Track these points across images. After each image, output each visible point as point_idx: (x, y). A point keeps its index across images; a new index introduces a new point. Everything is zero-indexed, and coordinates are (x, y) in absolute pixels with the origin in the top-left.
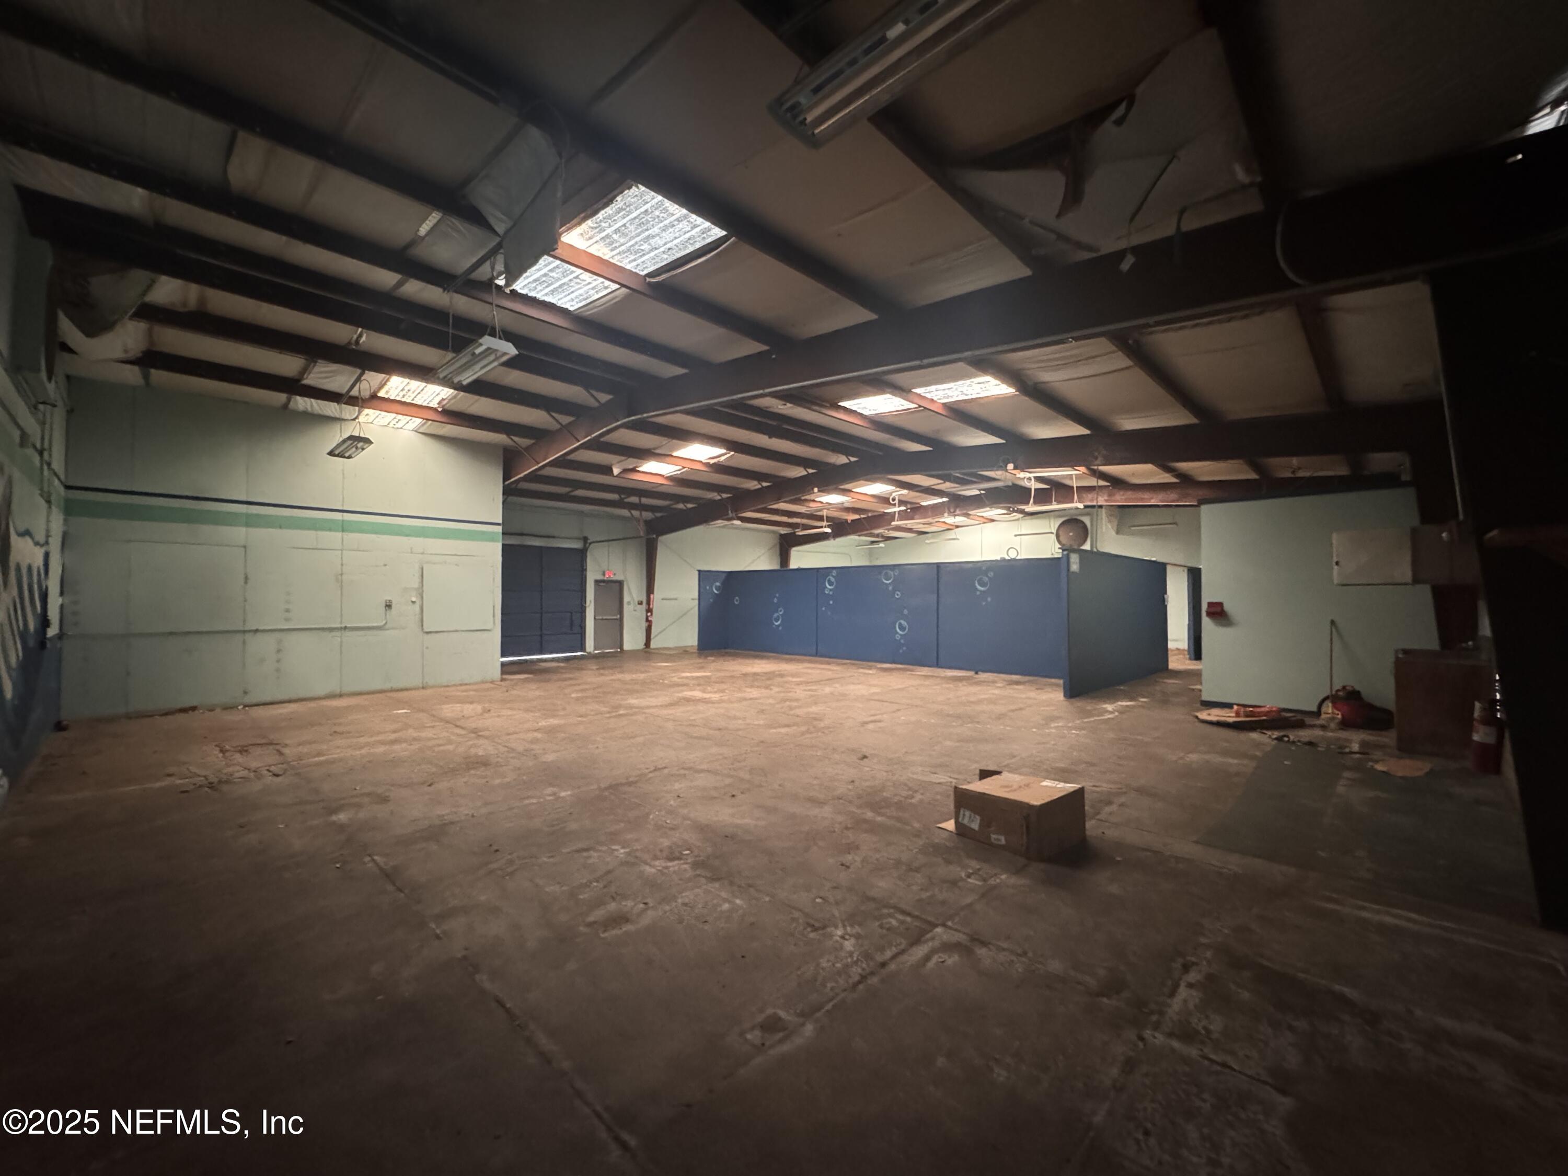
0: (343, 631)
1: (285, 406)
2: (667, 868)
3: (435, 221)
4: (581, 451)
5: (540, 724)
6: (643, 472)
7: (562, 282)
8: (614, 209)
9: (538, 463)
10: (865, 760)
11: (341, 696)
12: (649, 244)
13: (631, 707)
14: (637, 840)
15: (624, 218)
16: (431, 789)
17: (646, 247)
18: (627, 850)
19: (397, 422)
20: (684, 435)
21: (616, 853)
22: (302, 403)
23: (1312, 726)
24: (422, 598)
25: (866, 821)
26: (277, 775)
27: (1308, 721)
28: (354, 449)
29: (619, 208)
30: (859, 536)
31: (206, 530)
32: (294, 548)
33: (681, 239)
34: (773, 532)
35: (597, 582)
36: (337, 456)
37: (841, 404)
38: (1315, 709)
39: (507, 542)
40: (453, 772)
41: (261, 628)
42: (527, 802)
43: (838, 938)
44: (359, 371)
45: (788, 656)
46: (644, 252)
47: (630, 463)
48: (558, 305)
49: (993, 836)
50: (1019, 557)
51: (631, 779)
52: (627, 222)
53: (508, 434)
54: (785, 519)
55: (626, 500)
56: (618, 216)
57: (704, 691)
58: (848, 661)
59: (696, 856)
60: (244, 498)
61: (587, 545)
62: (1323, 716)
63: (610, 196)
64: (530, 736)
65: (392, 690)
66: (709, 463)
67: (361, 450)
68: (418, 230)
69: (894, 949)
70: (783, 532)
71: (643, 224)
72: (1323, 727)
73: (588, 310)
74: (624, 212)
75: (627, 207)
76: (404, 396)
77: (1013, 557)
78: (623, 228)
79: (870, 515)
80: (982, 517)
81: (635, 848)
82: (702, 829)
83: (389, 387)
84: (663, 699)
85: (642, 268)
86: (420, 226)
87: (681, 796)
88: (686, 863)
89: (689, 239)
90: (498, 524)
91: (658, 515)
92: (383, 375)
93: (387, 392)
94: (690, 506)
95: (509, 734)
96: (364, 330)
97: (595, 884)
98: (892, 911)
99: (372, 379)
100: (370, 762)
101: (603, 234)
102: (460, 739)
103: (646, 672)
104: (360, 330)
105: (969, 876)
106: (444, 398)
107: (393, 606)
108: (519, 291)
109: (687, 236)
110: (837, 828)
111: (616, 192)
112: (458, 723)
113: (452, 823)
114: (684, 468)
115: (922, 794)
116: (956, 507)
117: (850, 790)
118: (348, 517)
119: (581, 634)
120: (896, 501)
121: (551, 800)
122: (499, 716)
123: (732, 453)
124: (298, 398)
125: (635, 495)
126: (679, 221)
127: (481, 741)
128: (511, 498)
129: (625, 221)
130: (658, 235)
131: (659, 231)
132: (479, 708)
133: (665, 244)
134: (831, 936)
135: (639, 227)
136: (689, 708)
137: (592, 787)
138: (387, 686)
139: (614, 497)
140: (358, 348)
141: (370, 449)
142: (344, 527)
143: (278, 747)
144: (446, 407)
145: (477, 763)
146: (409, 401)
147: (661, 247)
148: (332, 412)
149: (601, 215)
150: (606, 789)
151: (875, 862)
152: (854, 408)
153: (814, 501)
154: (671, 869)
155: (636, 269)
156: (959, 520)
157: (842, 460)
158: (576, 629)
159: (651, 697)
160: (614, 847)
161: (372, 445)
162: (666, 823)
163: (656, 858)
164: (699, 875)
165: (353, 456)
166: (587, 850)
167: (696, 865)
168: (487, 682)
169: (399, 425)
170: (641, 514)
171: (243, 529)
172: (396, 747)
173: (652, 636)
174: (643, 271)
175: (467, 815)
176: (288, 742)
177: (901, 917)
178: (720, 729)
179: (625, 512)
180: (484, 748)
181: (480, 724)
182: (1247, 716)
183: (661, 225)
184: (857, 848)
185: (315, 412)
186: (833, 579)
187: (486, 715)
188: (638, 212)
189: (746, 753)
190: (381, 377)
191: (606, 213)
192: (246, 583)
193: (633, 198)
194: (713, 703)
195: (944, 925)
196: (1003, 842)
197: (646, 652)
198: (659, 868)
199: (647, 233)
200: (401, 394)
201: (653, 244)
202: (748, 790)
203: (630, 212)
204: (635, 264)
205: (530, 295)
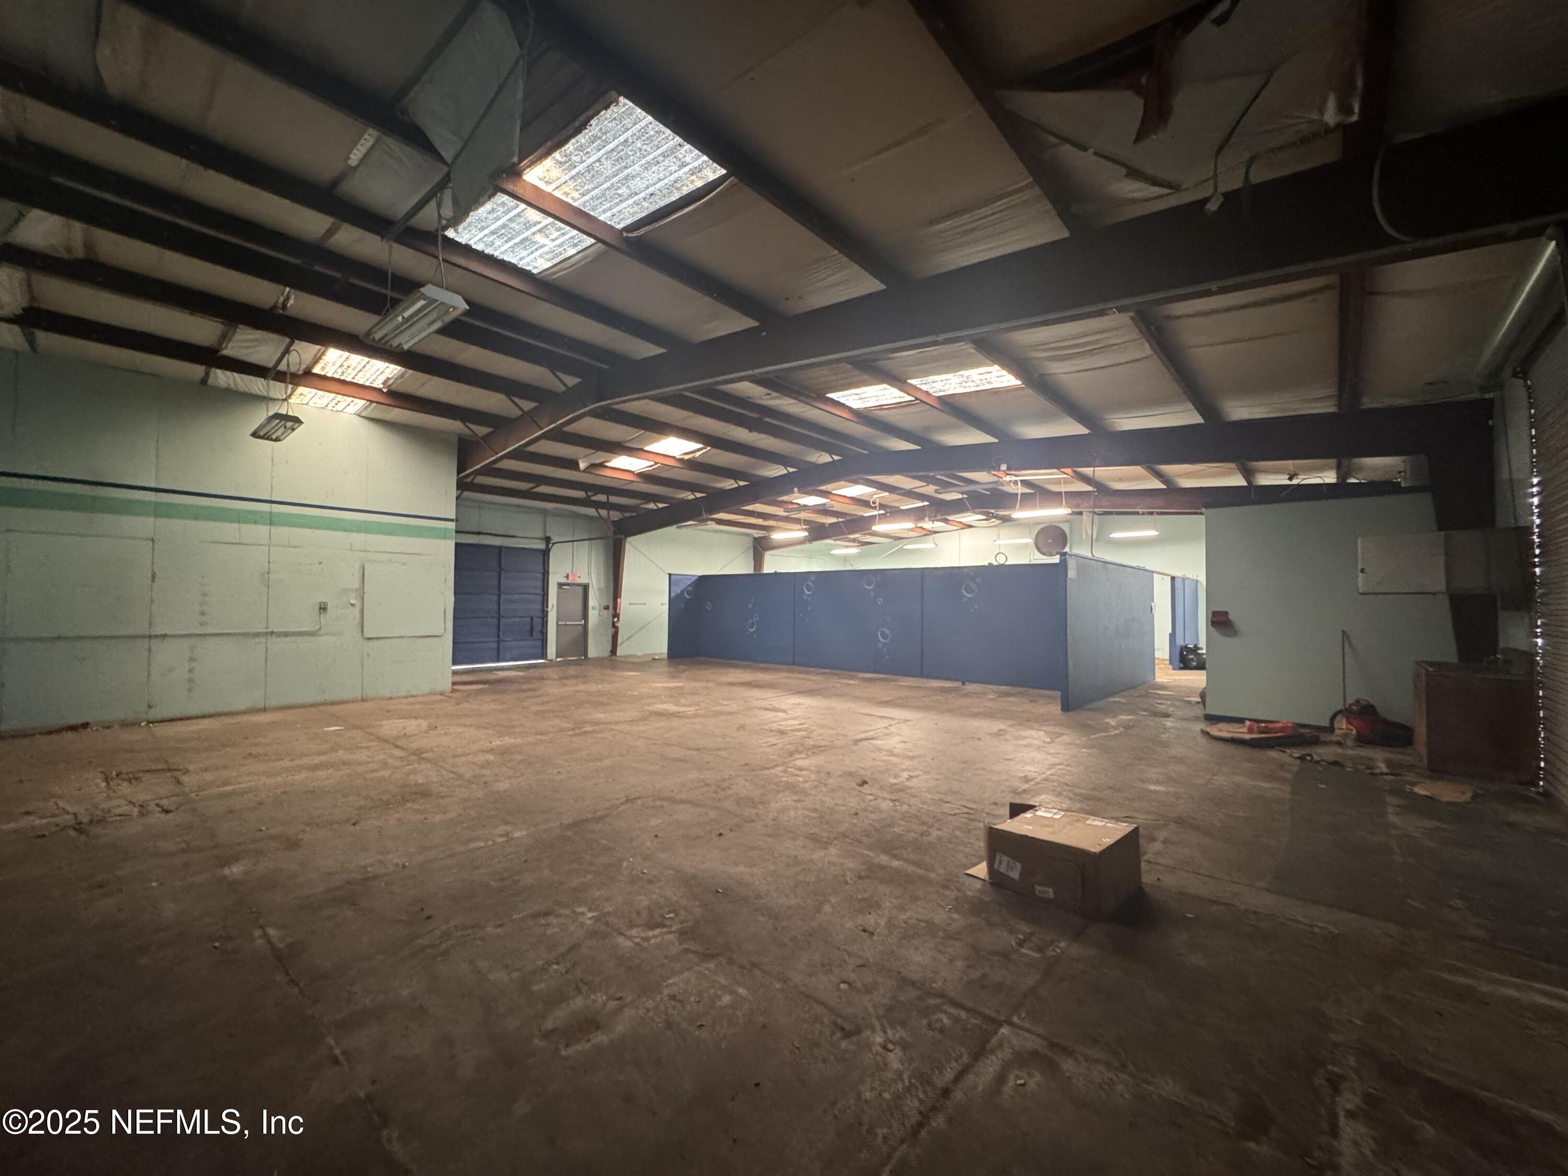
0: (269, 637)
1: (204, 381)
2: (647, 939)
3: (369, 144)
4: (543, 441)
5: (494, 744)
6: (612, 468)
7: (525, 235)
8: (587, 136)
9: (497, 454)
10: (866, 786)
11: (264, 710)
12: (628, 187)
13: (596, 723)
14: (608, 899)
15: (599, 150)
16: (358, 828)
17: (623, 191)
18: (595, 914)
19: (336, 404)
20: (661, 428)
21: (581, 919)
22: (223, 378)
23: (1326, 743)
24: (363, 599)
25: (881, 867)
26: (167, 812)
27: (1323, 737)
28: (282, 429)
29: (592, 135)
30: (835, 540)
31: (107, 519)
32: (213, 542)
33: (666, 181)
34: (747, 535)
35: (560, 585)
36: (263, 438)
37: (830, 395)
38: (1326, 723)
39: (458, 541)
40: (384, 805)
41: (169, 633)
42: (472, 845)
43: (879, 1049)
44: (287, 340)
45: (762, 665)
46: (622, 198)
47: (599, 457)
48: (519, 266)
49: (1038, 888)
50: (1007, 563)
51: (599, 814)
52: (603, 155)
53: (463, 420)
54: (760, 522)
55: (593, 498)
56: (592, 147)
57: (677, 704)
58: (828, 671)
59: (682, 922)
60: (153, 485)
61: (550, 545)
62: (1337, 732)
63: (582, 118)
64: (482, 758)
65: (325, 704)
66: (683, 459)
67: (290, 431)
68: (349, 158)
69: (954, 1064)
70: (756, 536)
71: (622, 158)
72: (1339, 744)
73: (555, 273)
74: (599, 141)
75: (603, 134)
76: (343, 373)
77: (1002, 562)
78: (597, 164)
79: (848, 518)
80: (961, 522)
81: (606, 910)
82: (689, 882)
83: (325, 362)
84: (632, 713)
85: (617, 220)
86: (350, 151)
87: (659, 835)
88: (671, 932)
89: (675, 182)
90: (452, 520)
91: (627, 515)
92: (319, 347)
93: (323, 368)
94: (661, 505)
95: (455, 756)
96: (292, 291)
97: (555, 967)
98: (938, 1001)
99: (303, 351)
100: (283, 793)
101: (574, 172)
102: (398, 763)
103: (612, 682)
104: (288, 289)
105: (1021, 944)
106: (390, 376)
107: (329, 607)
108: (474, 247)
109: (672, 178)
110: (849, 877)
111: (590, 113)
112: (399, 743)
113: (376, 877)
114: (657, 463)
115: (939, 829)
116: (938, 511)
117: (855, 825)
118: (277, 508)
119: (543, 640)
120: (877, 504)
121: (502, 842)
122: (446, 734)
123: (709, 448)
124: (219, 372)
125: (603, 493)
126: (664, 156)
127: (424, 766)
128: (467, 494)
129: (600, 154)
130: (638, 174)
131: (640, 169)
132: (424, 724)
133: (647, 188)
134: (869, 1046)
135: (617, 163)
136: (661, 724)
137: (552, 825)
138: (320, 698)
139: (580, 494)
140: (287, 313)
141: (300, 430)
142: (272, 520)
143: (176, 774)
144: (393, 387)
145: (416, 793)
146: (349, 379)
147: (641, 192)
148: (259, 389)
149: (570, 146)
150: (570, 826)
151: (903, 924)
152: (842, 400)
153: (792, 503)
154: (652, 941)
155: (610, 220)
156: (938, 525)
157: (825, 458)
158: (536, 634)
159: (619, 711)
160: (579, 910)
161: (303, 425)
162: (643, 873)
163: (632, 925)
164: (687, 951)
165: (281, 438)
166: (547, 914)
167: (684, 934)
168: (434, 694)
169: (340, 407)
170: (609, 513)
171: (151, 520)
172: (321, 774)
173: (620, 640)
174: (619, 223)
175: (398, 864)
176: (191, 767)
177: (952, 1010)
178: (698, 750)
179: (591, 512)
180: (424, 775)
181: (423, 743)
182: (1262, 733)
183: (643, 161)
184: (878, 905)
185: (241, 389)
186: (810, 584)
187: (432, 732)
188: (616, 142)
189: (729, 778)
190: (315, 348)
191: (577, 142)
192: (153, 581)
193: (611, 121)
194: (687, 717)
195: (1010, 1023)
196: (1051, 895)
197: (612, 660)
198: (637, 940)
199: (626, 172)
200: (340, 371)
201: (633, 188)
202: (737, 825)
203: (607, 142)
204: (609, 214)
205: (486, 252)
